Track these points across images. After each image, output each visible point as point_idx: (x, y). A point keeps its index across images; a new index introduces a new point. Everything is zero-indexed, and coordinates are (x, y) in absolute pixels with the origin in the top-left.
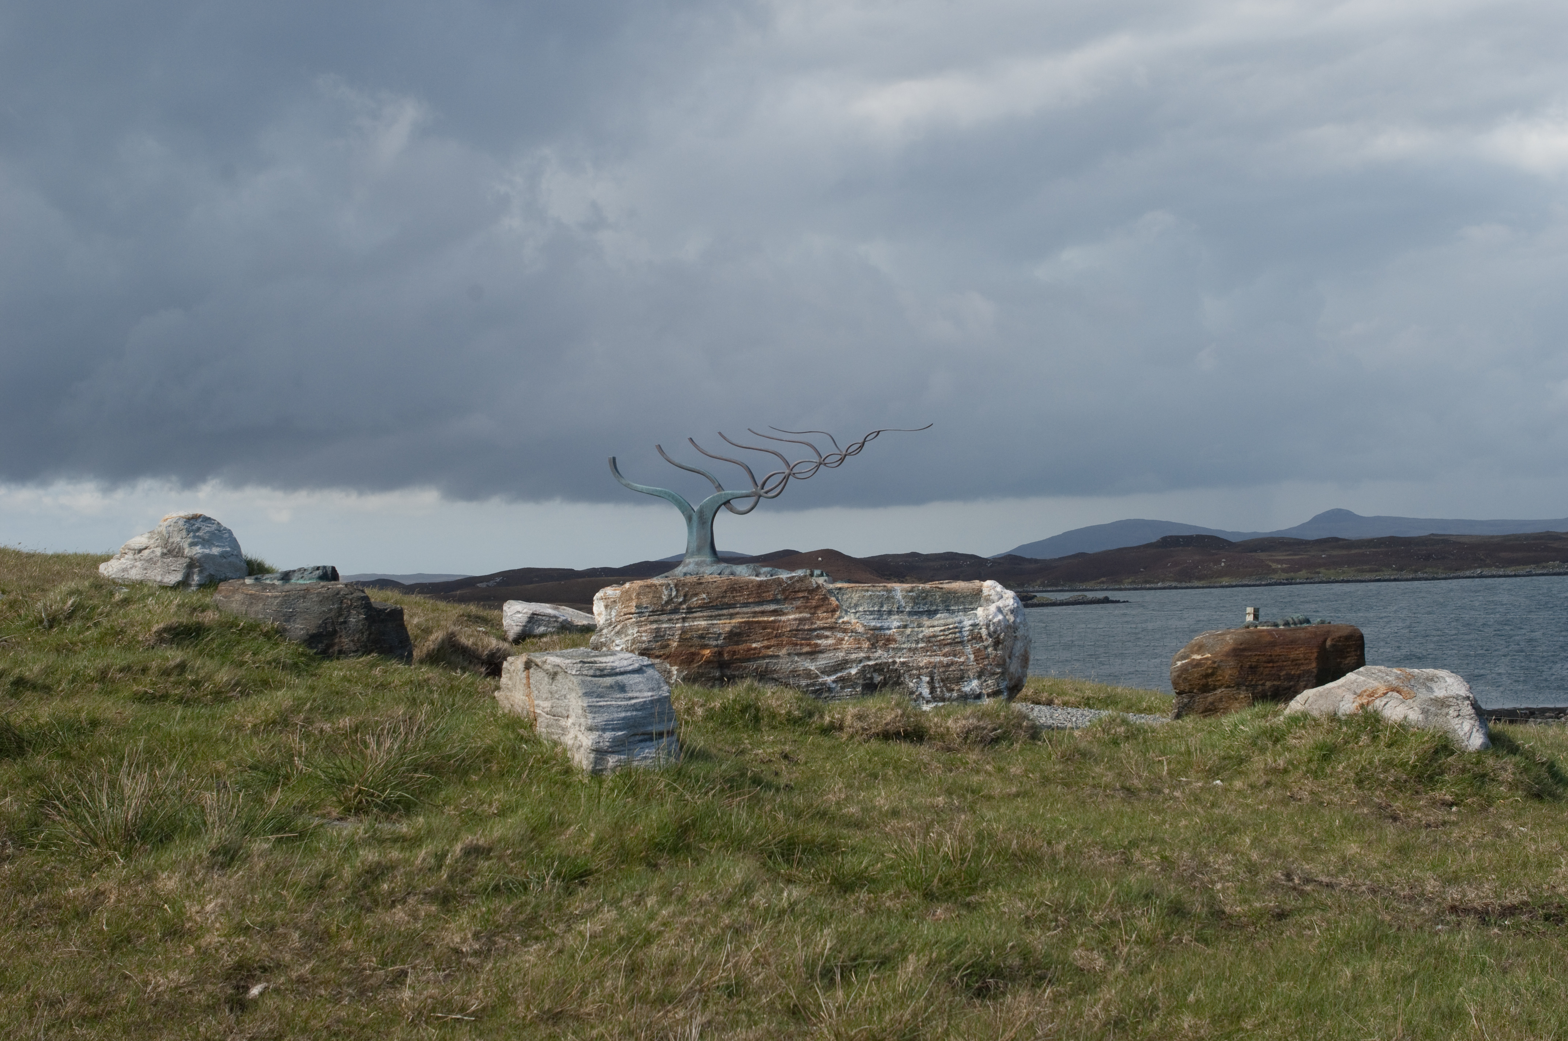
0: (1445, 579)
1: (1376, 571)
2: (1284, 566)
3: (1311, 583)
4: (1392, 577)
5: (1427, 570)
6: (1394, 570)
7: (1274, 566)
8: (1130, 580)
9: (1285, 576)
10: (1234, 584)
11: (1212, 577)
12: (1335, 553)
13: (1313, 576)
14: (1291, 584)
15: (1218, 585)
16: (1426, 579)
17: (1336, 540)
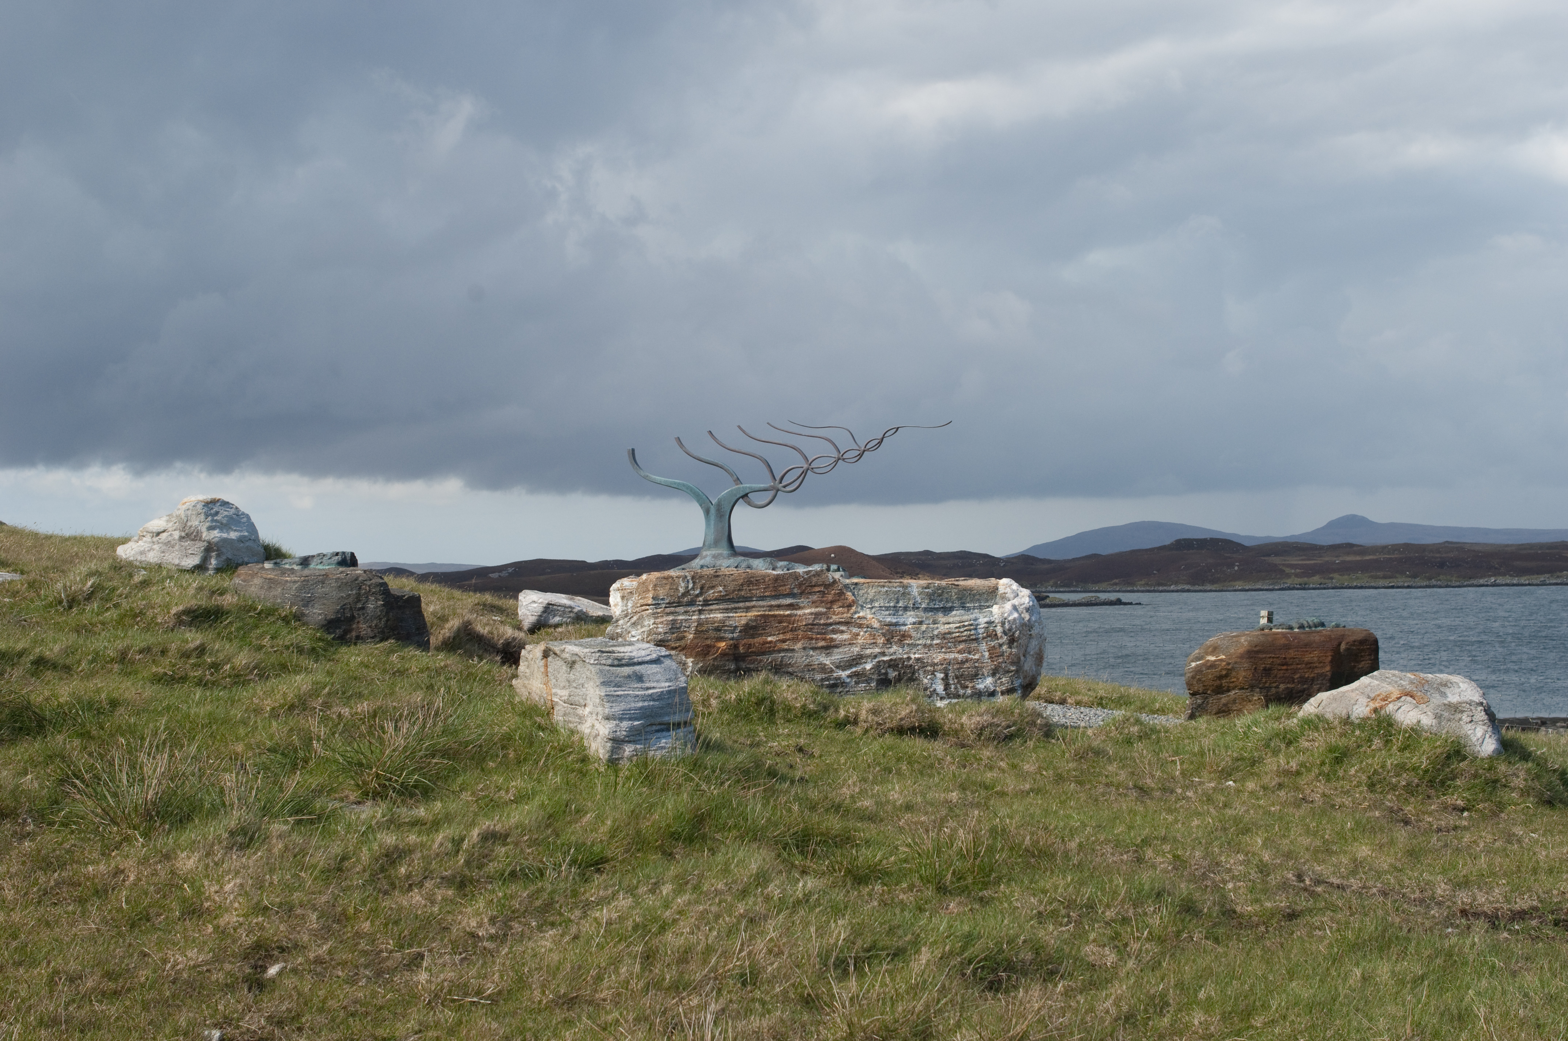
0: (1459, 587)
1: (1390, 578)
2: (1298, 571)
3: (1325, 589)
4: (1406, 584)
5: (1441, 577)
6: (1407, 577)
7: (1288, 570)
9: (1298, 580)
10: (1247, 588)
11: (1225, 581)
12: (1348, 558)
13: (1326, 581)
14: (1304, 589)
15: (1231, 588)
16: (1440, 587)
17: (1349, 545)
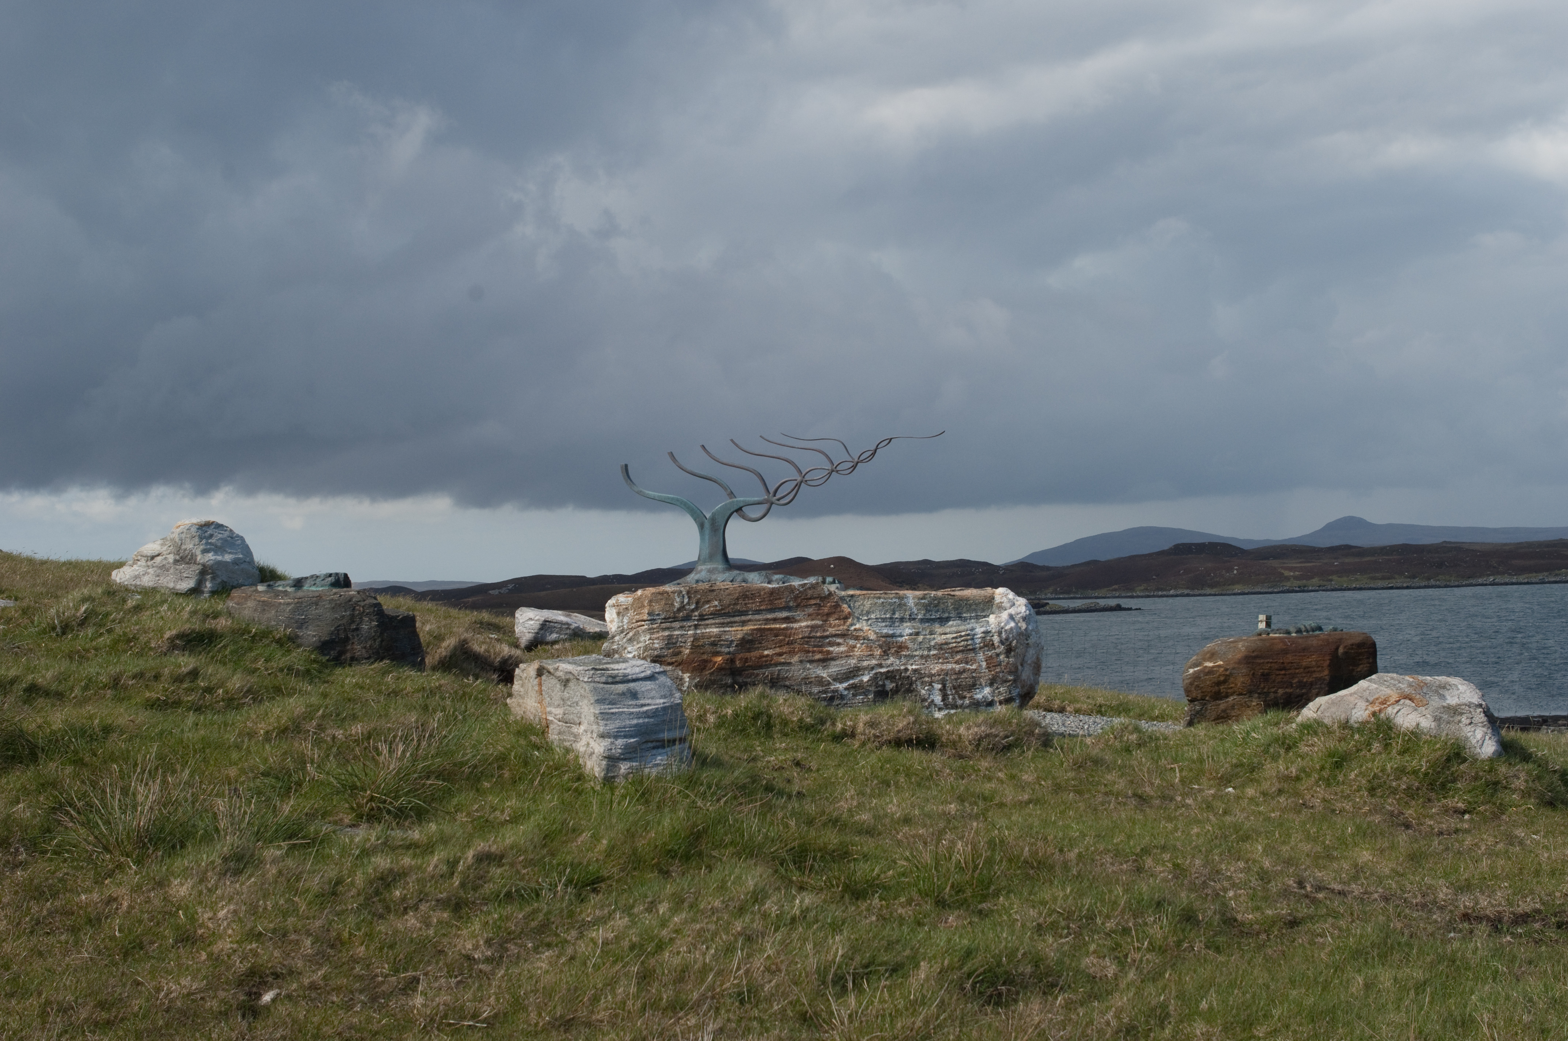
0: (1458, 586)
1: (1389, 579)
2: (1297, 573)
3: (1323, 590)
4: (1405, 585)
5: (1440, 577)
6: (1406, 577)
7: (1286, 573)
8: (1142, 588)
9: (1297, 583)
10: (1246, 591)
11: (1224, 585)
12: (1347, 560)
13: (1325, 583)
14: (1303, 591)
15: (1230, 592)
16: (1439, 587)
17: (1348, 547)
